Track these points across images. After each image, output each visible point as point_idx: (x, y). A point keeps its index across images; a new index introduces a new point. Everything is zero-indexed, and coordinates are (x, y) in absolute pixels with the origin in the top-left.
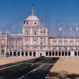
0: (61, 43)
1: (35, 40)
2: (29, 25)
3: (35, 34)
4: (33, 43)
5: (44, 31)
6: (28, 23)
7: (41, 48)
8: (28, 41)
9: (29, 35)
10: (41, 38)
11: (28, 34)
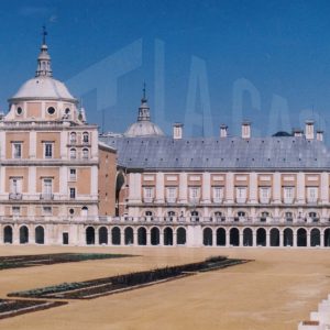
0: (175, 191)
1: (48, 180)
2: (26, 119)
3: (48, 154)
4: (39, 189)
5: (86, 140)
6: (20, 110)
7: (72, 211)
8: (19, 182)
9: (22, 159)
10: (73, 171)
11: (19, 154)
